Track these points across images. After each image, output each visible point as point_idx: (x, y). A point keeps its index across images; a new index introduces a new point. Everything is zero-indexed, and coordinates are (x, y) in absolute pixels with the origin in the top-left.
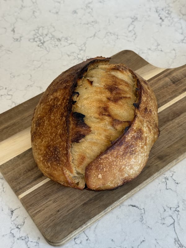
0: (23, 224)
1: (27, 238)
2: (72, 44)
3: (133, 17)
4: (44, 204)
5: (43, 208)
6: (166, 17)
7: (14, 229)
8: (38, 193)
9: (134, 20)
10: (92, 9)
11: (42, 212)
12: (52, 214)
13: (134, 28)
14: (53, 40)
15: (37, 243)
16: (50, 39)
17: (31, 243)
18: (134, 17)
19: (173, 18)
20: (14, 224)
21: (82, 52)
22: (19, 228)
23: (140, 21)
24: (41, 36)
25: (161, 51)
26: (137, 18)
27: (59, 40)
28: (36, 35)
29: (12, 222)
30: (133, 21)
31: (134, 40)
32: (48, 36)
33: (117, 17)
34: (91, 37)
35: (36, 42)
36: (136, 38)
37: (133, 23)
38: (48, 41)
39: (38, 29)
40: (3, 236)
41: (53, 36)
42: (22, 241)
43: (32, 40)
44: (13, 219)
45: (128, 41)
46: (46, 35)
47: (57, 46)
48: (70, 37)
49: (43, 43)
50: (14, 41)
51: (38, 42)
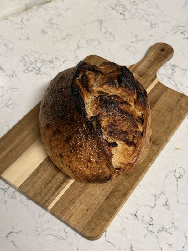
0: (151, 220)
1: (164, 228)
2: (65, 61)
3: (97, 20)
4: (73, 208)
5: (73, 212)
6: (124, 11)
7: (148, 227)
8: (64, 201)
9: (100, 22)
10: (57, 25)
11: (74, 215)
12: (83, 215)
13: (106, 29)
14: (46, 63)
15: (174, 227)
16: (42, 64)
17: (170, 230)
18: (99, 19)
19: (130, 10)
20: (145, 223)
22: (151, 224)
23: (106, 22)
24: (31, 64)
25: (142, 40)
26: (102, 20)
27: (51, 62)
28: (26, 65)
29: (143, 223)
30: (101, 24)
31: (114, 39)
32: (38, 62)
33: (85, 25)
34: (77, 49)
35: (32, 71)
36: (114, 36)
37: (102, 25)
38: (41, 66)
39: (22, 59)
40: (145, 236)
41: (44, 61)
42: (162, 232)
43: (26, 71)
44: (141, 220)
45: (110, 41)
46: (36, 62)
47: (54, 67)
48: (59, 56)
49: (39, 69)
50: (11, 78)
51: (33, 70)
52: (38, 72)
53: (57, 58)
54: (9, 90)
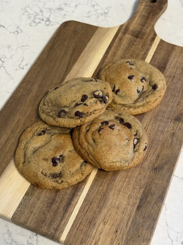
2: (77, 6)
14: (55, 12)
16: (50, 13)
21: (96, 7)
24: (37, 16)
27: (60, 9)
28: (30, 17)
32: (44, 11)
35: (39, 23)
38: (50, 16)
39: (24, 11)
41: (51, 9)
43: (33, 24)
46: (42, 12)
47: (65, 15)
48: (68, 1)
49: (48, 20)
50: (16, 35)
51: (41, 22)
52: (48, 23)
53: (66, 4)
54: (18, 49)
